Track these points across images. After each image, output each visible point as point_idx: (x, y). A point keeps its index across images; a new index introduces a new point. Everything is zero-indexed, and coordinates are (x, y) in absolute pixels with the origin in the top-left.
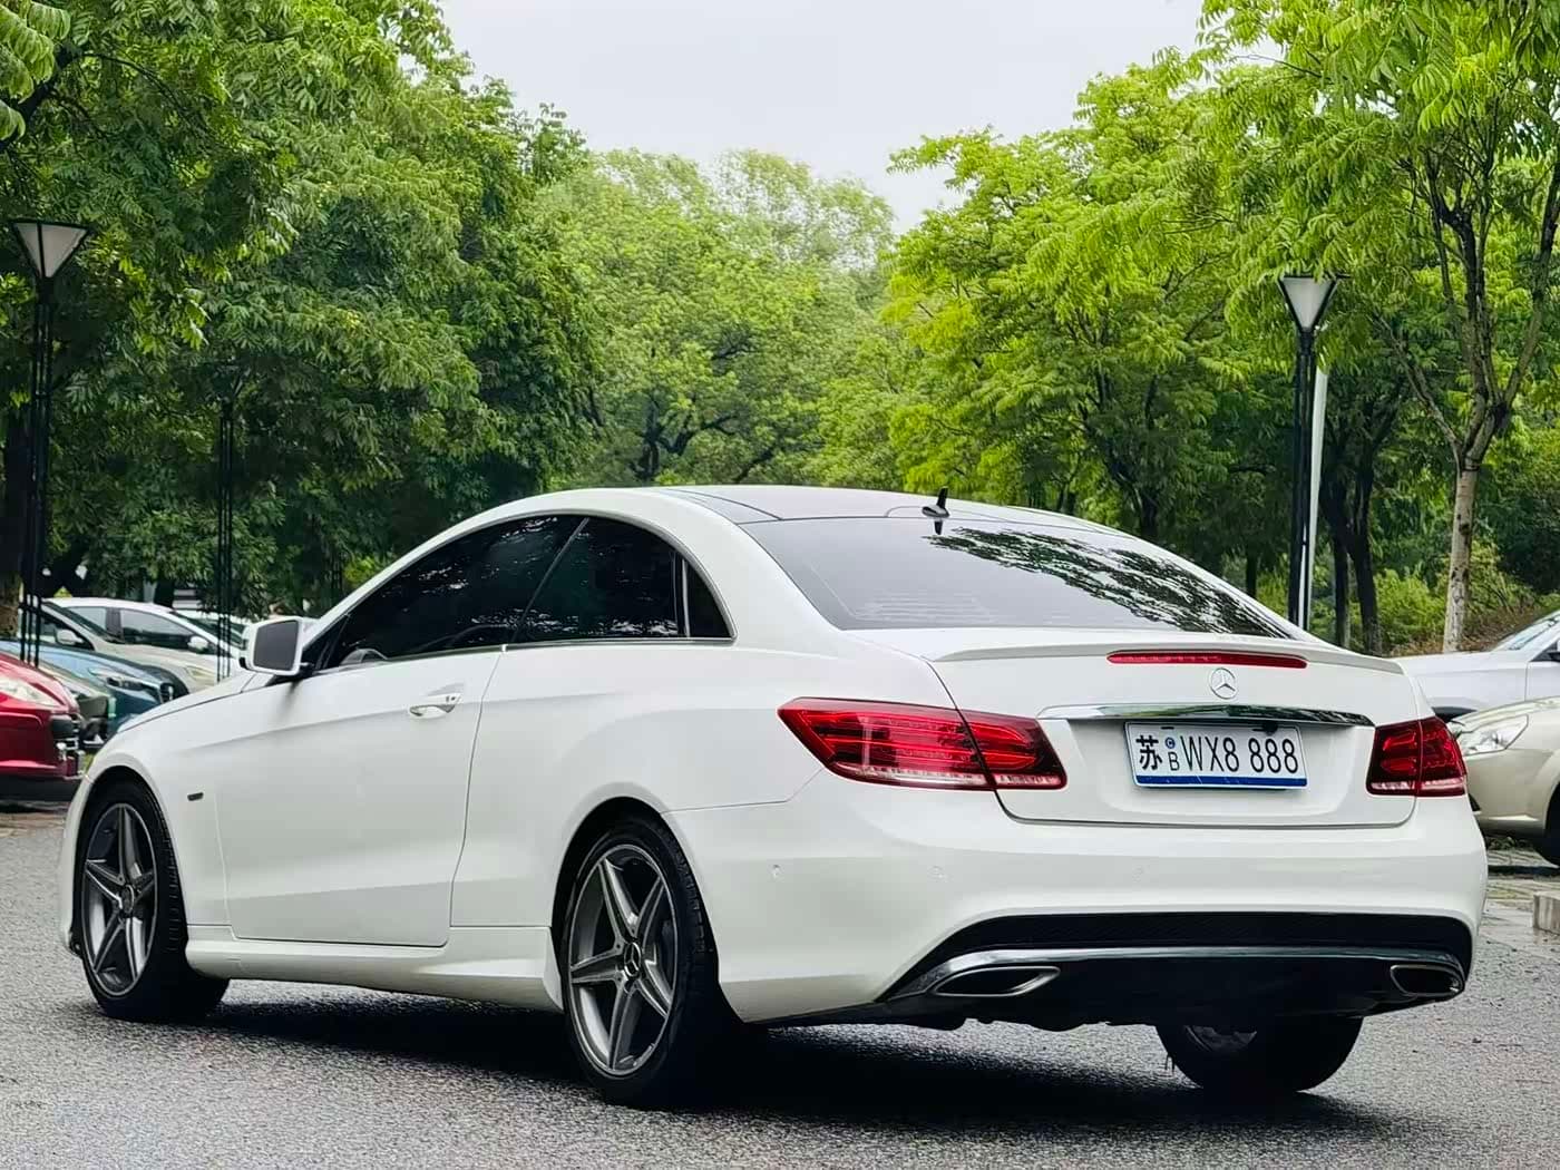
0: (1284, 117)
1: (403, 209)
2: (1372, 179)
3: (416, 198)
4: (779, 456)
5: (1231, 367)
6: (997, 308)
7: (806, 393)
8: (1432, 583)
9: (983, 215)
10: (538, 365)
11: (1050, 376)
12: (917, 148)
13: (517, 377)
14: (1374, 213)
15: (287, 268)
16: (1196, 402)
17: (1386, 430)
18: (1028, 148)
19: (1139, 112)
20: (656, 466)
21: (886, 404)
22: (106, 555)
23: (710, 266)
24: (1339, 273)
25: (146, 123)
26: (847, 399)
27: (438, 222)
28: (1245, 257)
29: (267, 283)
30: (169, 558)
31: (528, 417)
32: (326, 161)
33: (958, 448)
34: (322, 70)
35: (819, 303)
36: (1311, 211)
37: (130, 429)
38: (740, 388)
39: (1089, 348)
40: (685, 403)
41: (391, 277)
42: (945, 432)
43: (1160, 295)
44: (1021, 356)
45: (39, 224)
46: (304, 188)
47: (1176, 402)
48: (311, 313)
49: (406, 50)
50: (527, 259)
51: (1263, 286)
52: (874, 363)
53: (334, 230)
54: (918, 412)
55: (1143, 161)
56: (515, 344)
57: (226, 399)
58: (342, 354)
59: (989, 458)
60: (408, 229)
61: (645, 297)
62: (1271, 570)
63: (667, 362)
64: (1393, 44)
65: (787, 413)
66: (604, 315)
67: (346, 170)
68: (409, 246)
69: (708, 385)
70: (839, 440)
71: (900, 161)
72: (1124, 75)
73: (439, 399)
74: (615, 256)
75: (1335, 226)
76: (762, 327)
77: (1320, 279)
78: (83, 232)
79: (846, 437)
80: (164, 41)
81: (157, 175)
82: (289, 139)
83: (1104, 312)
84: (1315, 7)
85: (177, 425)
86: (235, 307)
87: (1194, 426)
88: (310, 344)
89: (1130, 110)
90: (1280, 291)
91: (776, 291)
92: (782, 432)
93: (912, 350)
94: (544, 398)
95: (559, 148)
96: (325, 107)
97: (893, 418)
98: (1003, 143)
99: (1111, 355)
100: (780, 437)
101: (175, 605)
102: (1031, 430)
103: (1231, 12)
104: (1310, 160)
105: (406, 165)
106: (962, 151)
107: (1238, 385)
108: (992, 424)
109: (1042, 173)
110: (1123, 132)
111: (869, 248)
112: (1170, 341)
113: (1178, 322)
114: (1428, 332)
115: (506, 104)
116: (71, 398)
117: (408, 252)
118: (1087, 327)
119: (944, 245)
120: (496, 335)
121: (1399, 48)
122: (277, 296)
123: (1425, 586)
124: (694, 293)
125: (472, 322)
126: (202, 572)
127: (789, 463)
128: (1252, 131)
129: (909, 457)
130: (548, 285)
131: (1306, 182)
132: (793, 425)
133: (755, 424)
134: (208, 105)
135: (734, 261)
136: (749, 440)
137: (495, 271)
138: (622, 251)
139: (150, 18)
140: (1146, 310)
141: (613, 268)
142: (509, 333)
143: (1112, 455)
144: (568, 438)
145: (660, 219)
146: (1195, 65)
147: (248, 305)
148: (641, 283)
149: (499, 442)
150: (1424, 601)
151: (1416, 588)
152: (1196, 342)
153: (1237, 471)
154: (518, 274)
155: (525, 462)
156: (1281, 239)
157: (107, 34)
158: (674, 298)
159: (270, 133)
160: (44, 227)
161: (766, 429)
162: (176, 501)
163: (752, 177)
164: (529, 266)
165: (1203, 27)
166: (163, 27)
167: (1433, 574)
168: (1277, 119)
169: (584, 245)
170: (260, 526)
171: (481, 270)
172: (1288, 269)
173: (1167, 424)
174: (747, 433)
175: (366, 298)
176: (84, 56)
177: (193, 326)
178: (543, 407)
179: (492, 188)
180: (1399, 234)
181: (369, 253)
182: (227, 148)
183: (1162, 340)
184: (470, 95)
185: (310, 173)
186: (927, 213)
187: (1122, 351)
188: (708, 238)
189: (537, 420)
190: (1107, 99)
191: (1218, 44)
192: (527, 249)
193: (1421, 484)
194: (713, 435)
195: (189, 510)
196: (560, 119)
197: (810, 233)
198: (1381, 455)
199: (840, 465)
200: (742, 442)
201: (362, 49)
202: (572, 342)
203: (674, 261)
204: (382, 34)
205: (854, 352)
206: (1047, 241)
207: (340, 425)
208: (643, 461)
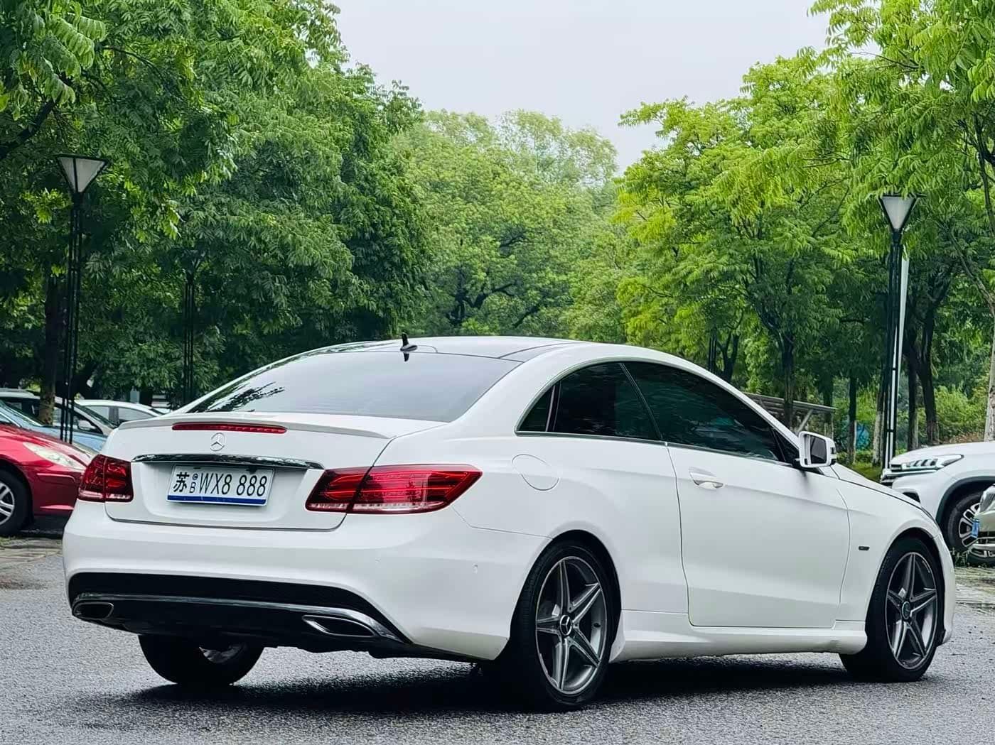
0: (883, 92)
1: (305, 149)
2: (941, 133)
3: (313, 141)
4: (543, 310)
5: (843, 254)
6: (689, 214)
7: (562, 269)
8: (970, 395)
9: (682, 154)
10: (390, 250)
11: (724, 259)
12: (638, 111)
13: (376, 258)
14: (942, 154)
15: (230, 187)
16: (820, 276)
17: (943, 295)
18: (710, 109)
19: (783, 87)
20: (463, 316)
21: (615, 276)
22: (108, 372)
23: (499, 186)
24: (917, 194)
25: (143, 93)
26: (589, 273)
27: (328, 158)
28: (857, 183)
29: (216, 196)
30: (148, 374)
31: (383, 284)
32: (255, 117)
33: (662, 306)
34: (257, 59)
35: (570, 211)
36: (900, 153)
37: (126, 291)
38: (517, 265)
39: (749, 241)
40: (482, 275)
41: (296, 194)
42: (654, 295)
43: (797, 207)
44: (705, 245)
45: (74, 158)
46: (241, 135)
47: (807, 276)
48: (245, 216)
49: (311, 46)
50: (383, 182)
51: (868, 202)
52: (607, 250)
53: (261, 162)
54: (636, 282)
55: (785, 120)
56: (375, 237)
57: (189, 271)
58: (265, 243)
59: (682, 312)
60: (309, 162)
61: (456, 207)
62: (866, 387)
63: (471, 249)
64: (965, 46)
65: (548, 282)
66: (433, 218)
67: (268, 124)
68: (309, 172)
69: (498, 263)
70: (583, 299)
71: (626, 119)
72: (773, 63)
73: (327, 273)
74: (437, 180)
75: (917, 163)
76: (532, 226)
77: (906, 197)
78: (103, 163)
79: (588, 297)
80: (156, 39)
81: (150, 126)
82: (232, 103)
83: (759, 217)
84: (904, 21)
85: (157, 289)
86: (195, 212)
87: (817, 292)
88: (243, 236)
89: (777, 86)
90: (880, 205)
91: (542, 202)
92: (545, 294)
93: (632, 242)
94: (394, 271)
95: (405, 109)
96: (259, 83)
97: (619, 287)
98: (694, 107)
99: (765, 246)
100: (544, 297)
101: (153, 405)
102: (711, 295)
103: (848, 25)
104: (900, 120)
105: (308, 121)
106: (668, 113)
107: (847, 265)
108: (686, 291)
109: (719, 127)
110: (773, 100)
111: (600, 174)
112: (802, 237)
113: (808, 224)
114: (971, 232)
115: (370, 81)
116: (89, 269)
117: (308, 177)
118: (749, 228)
119: (656, 174)
120: (363, 231)
121: (969, 49)
122: (223, 204)
123: (965, 397)
124: (488, 204)
125: (347, 222)
126: (170, 382)
127: (550, 315)
128: (862, 101)
129: (630, 311)
130: (396, 197)
131: (897, 134)
132: (553, 290)
133: (527, 289)
134: (183, 82)
135: (515, 183)
136: (523, 299)
137: (362, 189)
138: (441, 176)
139: (146, 25)
140: (787, 217)
141: (436, 187)
142: (371, 229)
143: (764, 311)
144: (409, 298)
145: (467, 155)
146: (824, 58)
147: (204, 211)
148: (454, 197)
149: (366, 301)
150: (965, 407)
151: (959, 398)
152: (819, 237)
153: (845, 321)
154: (377, 191)
155: (381, 314)
156: (881, 171)
157: (118, 35)
158: (476, 207)
159: (219, 99)
160: (78, 160)
161: (535, 292)
162: (154, 337)
163: (523, 127)
164: (384, 186)
165: (830, 34)
166: (156, 31)
167: (971, 389)
168: (878, 93)
169: (416, 172)
170: (208, 354)
171: (353, 188)
172: (886, 191)
173: (800, 291)
174: (522, 294)
175: (281, 206)
176: (103, 49)
177: (171, 224)
178: (392, 277)
179: (360, 136)
180: (958, 169)
181: (282, 177)
182: (194, 110)
183: (797, 236)
184: (347, 75)
185: (245, 125)
186: (645, 152)
187: (772, 243)
188: (498, 168)
189: (389, 286)
190: (762, 79)
191: (840, 45)
192: (384, 175)
193: (965, 330)
194: (500, 296)
195: (162, 343)
196: (405, 91)
197: (562, 164)
198: (939, 312)
199: (584, 316)
200: (519, 300)
201: (283, 45)
202: (412, 236)
203: (475, 183)
204: (297, 35)
205: (592, 243)
206: (727, 172)
207: (263, 288)
208: (455, 312)
